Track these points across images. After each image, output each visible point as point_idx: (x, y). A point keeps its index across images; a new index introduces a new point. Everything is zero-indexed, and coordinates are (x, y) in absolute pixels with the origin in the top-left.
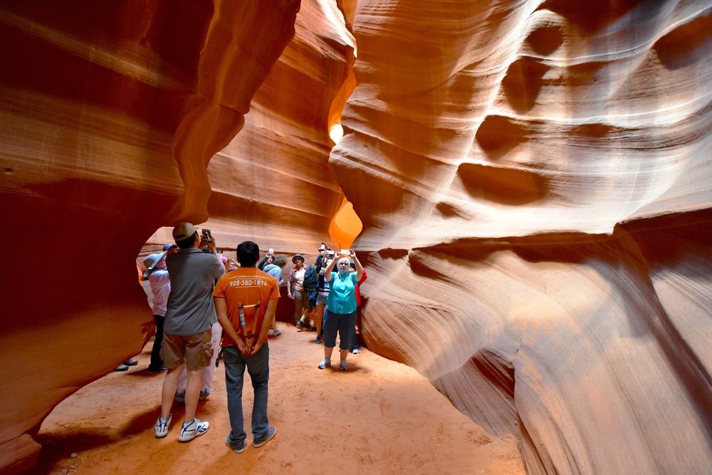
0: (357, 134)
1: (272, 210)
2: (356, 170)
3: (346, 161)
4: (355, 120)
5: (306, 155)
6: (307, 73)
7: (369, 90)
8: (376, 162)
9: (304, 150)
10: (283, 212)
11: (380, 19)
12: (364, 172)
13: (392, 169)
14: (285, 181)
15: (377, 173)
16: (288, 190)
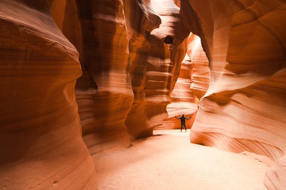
0: (195, 82)
1: (180, 99)
2: (196, 90)
3: (194, 88)
4: (194, 80)
5: (186, 85)
6: (184, 68)
7: (196, 74)
8: (203, 88)
9: (186, 84)
10: (182, 99)
11: (196, 61)
12: (197, 90)
13: (204, 88)
14: (182, 92)
15: (200, 90)
16: (183, 94)
